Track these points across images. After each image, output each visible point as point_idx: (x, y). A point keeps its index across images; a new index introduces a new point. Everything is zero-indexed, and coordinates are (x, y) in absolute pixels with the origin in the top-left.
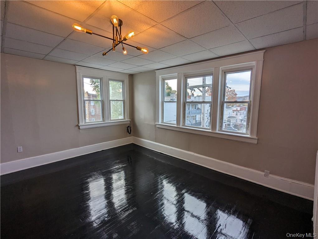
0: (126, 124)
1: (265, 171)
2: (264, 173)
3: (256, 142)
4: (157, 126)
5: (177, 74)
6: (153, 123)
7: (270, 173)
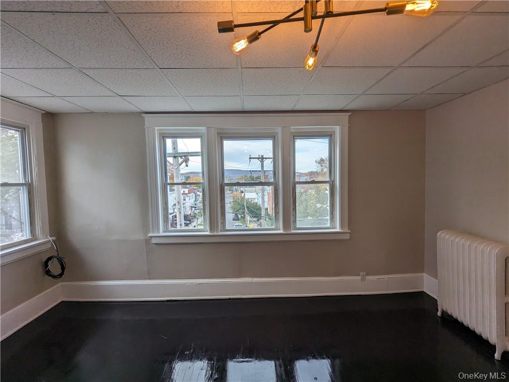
0: (39, 253)
1: (361, 273)
2: (359, 278)
3: (347, 237)
4: (154, 241)
5: (204, 128)
6: (140, 236)
7: (367, 275)
